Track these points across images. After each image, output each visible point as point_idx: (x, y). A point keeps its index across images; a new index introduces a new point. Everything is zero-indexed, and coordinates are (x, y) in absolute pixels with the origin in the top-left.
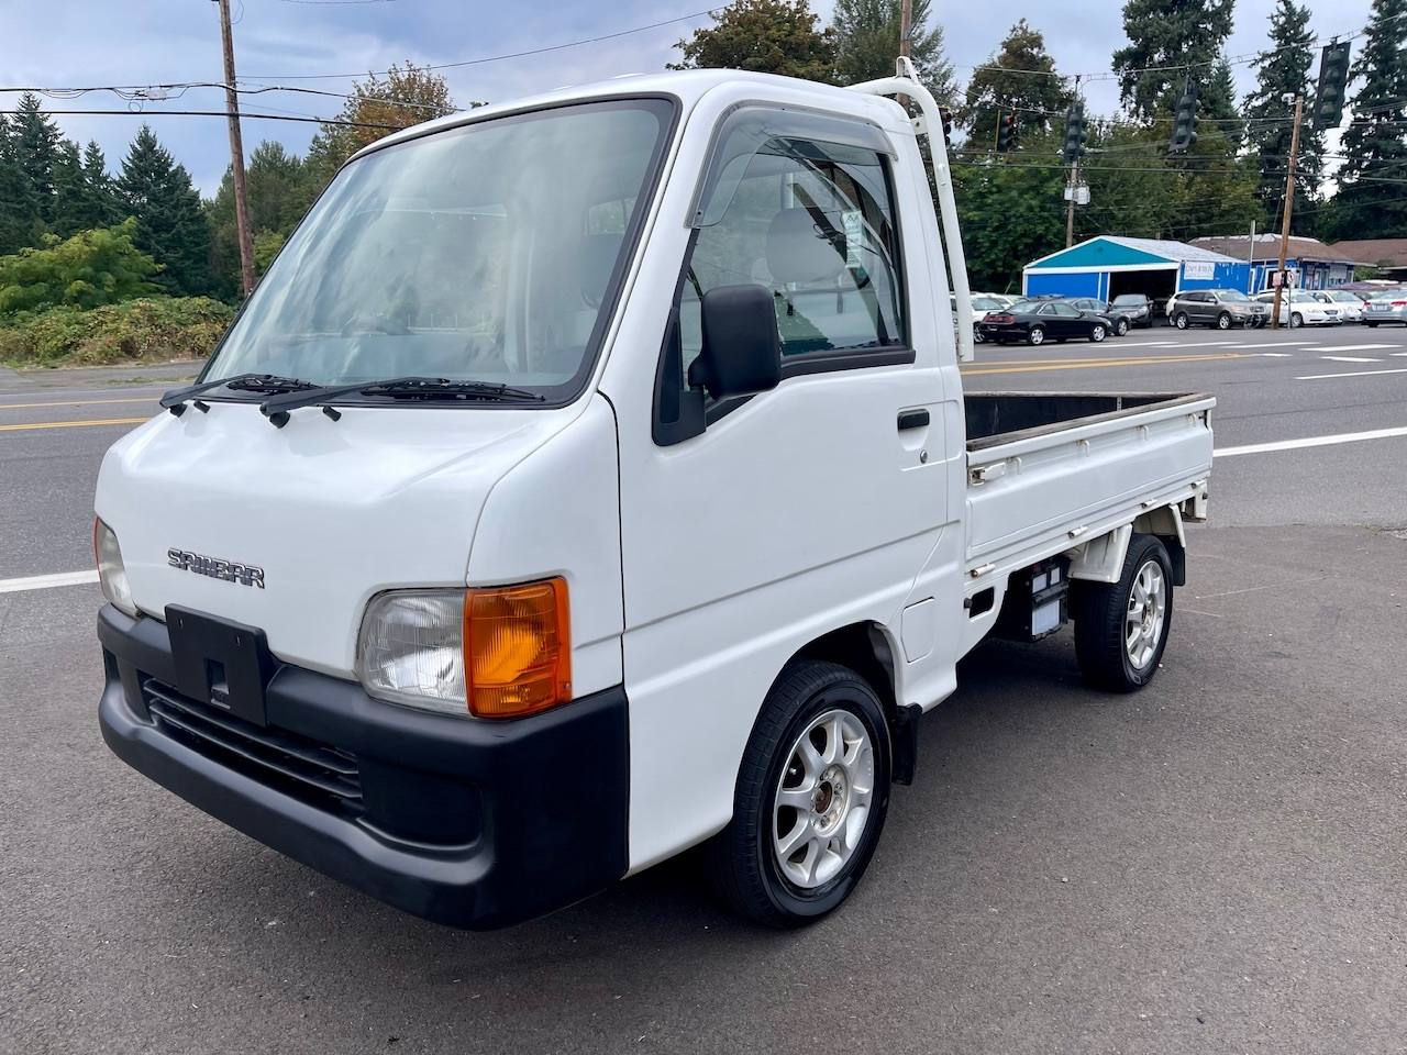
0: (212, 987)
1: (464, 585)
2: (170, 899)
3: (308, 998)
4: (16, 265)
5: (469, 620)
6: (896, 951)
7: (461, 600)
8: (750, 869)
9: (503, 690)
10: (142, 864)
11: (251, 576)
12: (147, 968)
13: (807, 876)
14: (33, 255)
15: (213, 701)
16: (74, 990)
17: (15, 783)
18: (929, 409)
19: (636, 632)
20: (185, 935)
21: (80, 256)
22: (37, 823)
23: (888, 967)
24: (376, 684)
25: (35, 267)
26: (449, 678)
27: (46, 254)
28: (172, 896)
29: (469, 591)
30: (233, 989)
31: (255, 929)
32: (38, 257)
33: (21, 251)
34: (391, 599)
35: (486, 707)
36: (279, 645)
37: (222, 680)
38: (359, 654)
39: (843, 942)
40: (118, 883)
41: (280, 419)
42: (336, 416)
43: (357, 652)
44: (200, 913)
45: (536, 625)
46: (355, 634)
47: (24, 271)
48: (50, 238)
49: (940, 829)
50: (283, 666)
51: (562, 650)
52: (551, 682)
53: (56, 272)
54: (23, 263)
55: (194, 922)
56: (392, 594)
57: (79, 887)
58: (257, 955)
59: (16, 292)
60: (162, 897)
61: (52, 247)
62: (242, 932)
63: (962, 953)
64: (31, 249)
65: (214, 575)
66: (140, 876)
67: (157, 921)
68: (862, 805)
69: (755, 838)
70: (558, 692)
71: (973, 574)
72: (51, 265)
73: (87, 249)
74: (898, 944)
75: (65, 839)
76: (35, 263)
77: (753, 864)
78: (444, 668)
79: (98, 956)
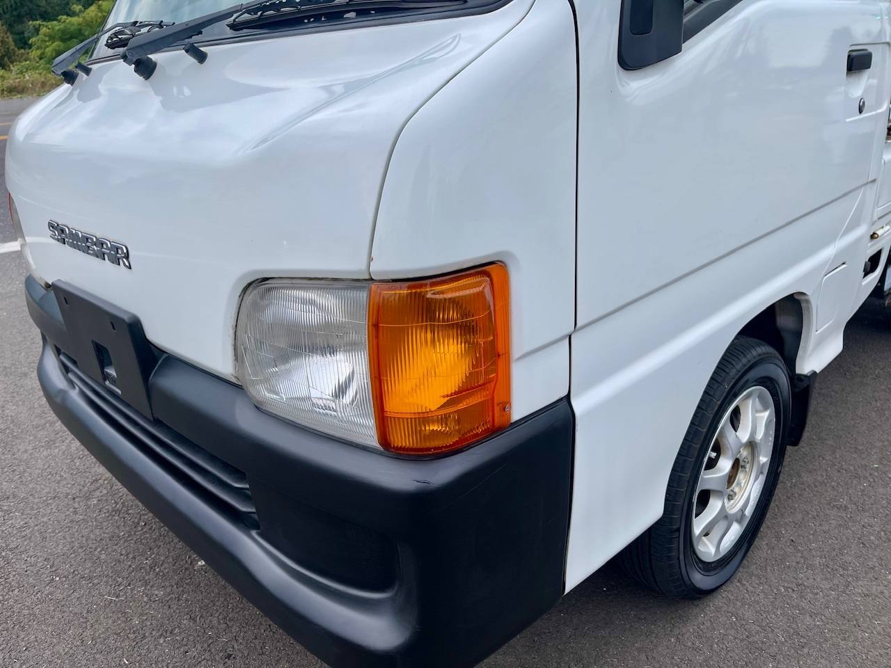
0: (144, 637)
1: (367, 277)
2: (117, 531)
3: (229, 657)
4: (57, 28)
5: (375, 327)
6: (808, 629)
7: (363, 296)
8: (669, 558)
9: (423, 418)
10: (97, 493)
11: (118, 255)
12: (88, 612)
13: (712, 550)
14: (67, 21)
15: (107, 383)
16: (22, 635)
17: (11, 410)
18: (870, 49)
19: (588, 329)
20: (125, 574)
21: (96, 20)
22: (21, 447)
23: (806, 650)
24: (263, 393)
25: (69, 29)
26: (351, 393)
27: (74, 20)
28: (118, 527)
29: (374, 286)
30: (161, 641)
31: (186, 569)
32: (70, 21)
33: (59, 18)
34: (269, 290)
35: (401, 439)
36: (157, 334)
37: (110, 364)
38: (237, 357)
39: (749, 614)
40: (75, 513)
41: (145, 69)
42: (201, 57)
43: (236, 355)
44: (141, 548)
45: (466, 329)
46: (231, 332)
47: (63, 32)
48: (77, 8)
49: (808, 479)
50: (165, 356)
51: (501, 363)
52: (488, 405)
53: (83, 32)
54: (62, 26)
55: (134, 558)
56: (270, 284)
57: (44, 516)
58: (187, 600)
59: (59, 46)
60: (110, 529)
61: (77, 15)
62: (175, 571)
63: (879, 634)
64: (65, 17)
65: (86, 250)
66: (95, 505)
67: (103, 557)
68: (762, 473)
69: (678, 530)
70: (496, 415)
71: (873, 236)
72: (79, 27)
73: (100, 14)
74: (808, 620)
75: (40, 464)
76: (69, 26)
77: (674, 554)
78: (342, 379)
79: (47, 595)
